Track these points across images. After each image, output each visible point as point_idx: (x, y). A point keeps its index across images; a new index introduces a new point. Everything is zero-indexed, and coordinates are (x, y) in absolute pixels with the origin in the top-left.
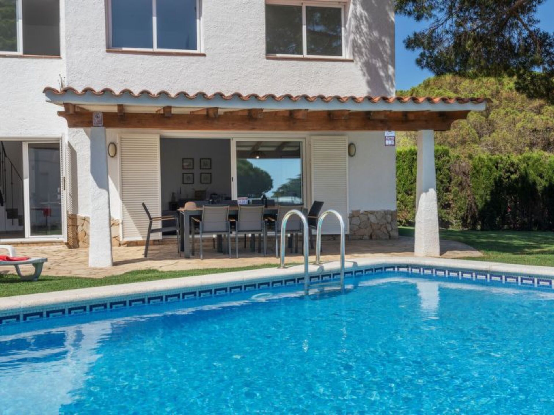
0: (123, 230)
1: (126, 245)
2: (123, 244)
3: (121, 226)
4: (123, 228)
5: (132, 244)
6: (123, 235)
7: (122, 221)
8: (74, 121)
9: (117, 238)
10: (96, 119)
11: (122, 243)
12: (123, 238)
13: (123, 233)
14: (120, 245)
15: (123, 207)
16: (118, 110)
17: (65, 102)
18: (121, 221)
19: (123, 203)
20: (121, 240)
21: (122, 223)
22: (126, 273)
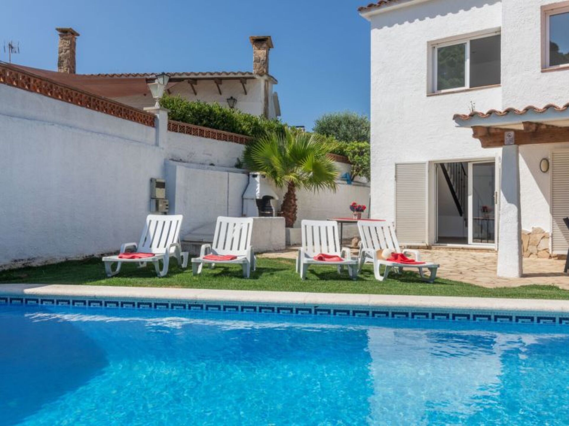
0: (552, 243)
1: (557, 258)
2: (554, 257)
3: (550, 239)
4: (552, 241)
5: (563, 257)
6: (552, 248)
7: (552, 234)
8: (487, 142)
9: (547, 250)
10: (507, 137)
11: (552, 256)
12: (553, 250)
13: (552, 245)
14: (550, 257)
15: (553, 221)
16: (524, 127)
17: (473, 125)
18: (550, 235)
19: (553, 216)
20: (550, 252)
21: (552, 236)
22: (523, 286)
